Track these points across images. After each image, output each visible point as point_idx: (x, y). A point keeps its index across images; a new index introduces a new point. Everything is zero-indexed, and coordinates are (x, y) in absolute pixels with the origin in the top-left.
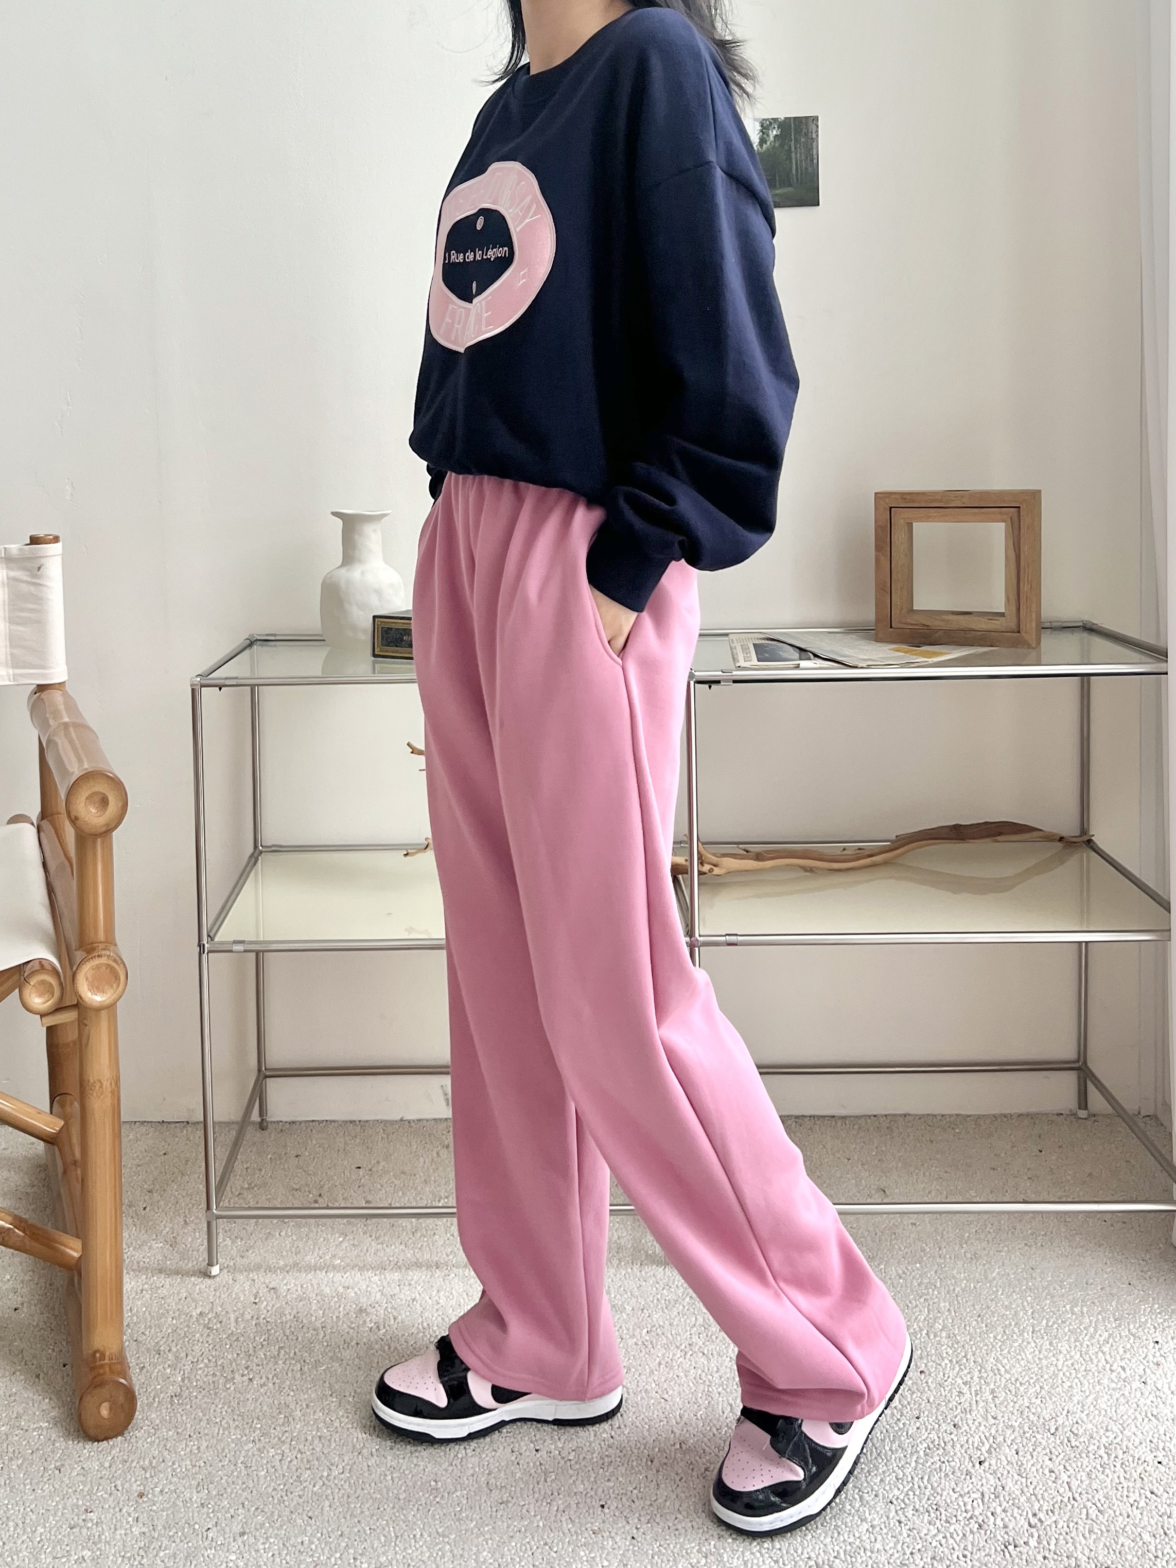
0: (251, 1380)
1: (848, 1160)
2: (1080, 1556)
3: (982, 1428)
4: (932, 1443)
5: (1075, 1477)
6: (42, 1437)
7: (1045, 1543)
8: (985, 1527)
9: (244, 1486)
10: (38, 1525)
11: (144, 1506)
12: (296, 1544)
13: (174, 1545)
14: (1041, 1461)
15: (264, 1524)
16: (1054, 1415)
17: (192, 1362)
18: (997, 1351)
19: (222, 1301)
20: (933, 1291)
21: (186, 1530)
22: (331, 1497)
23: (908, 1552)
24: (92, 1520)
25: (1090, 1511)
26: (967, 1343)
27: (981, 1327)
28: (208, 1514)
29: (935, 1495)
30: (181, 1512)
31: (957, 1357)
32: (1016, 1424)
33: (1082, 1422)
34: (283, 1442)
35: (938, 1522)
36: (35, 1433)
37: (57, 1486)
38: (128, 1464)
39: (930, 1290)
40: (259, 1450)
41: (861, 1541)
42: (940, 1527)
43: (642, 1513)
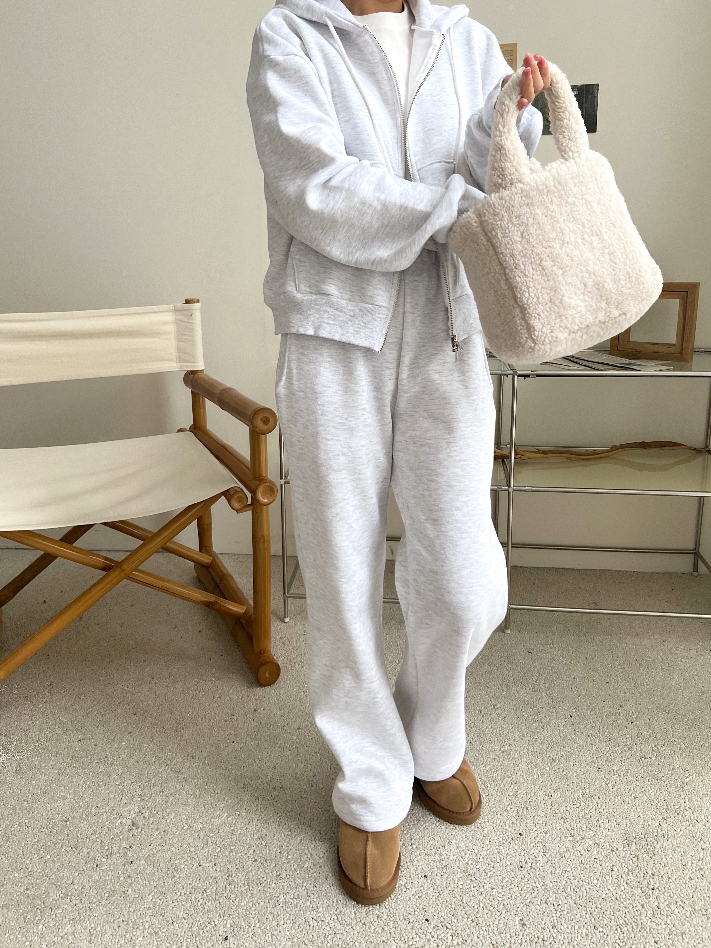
1: (580, 588)
3: (634, 708)
4: (610, 712)
7: (659, 758)
8: (632, 749)
16: (668, 705)
18: (644, 676)
19: (290, 633)
20: (615, 648)
23: (595, 757)
26: (630, 671)
29: (609, 734)
31: (624, 677)
32: (650, 707)
41: (574, 751)
42: (611, 748)
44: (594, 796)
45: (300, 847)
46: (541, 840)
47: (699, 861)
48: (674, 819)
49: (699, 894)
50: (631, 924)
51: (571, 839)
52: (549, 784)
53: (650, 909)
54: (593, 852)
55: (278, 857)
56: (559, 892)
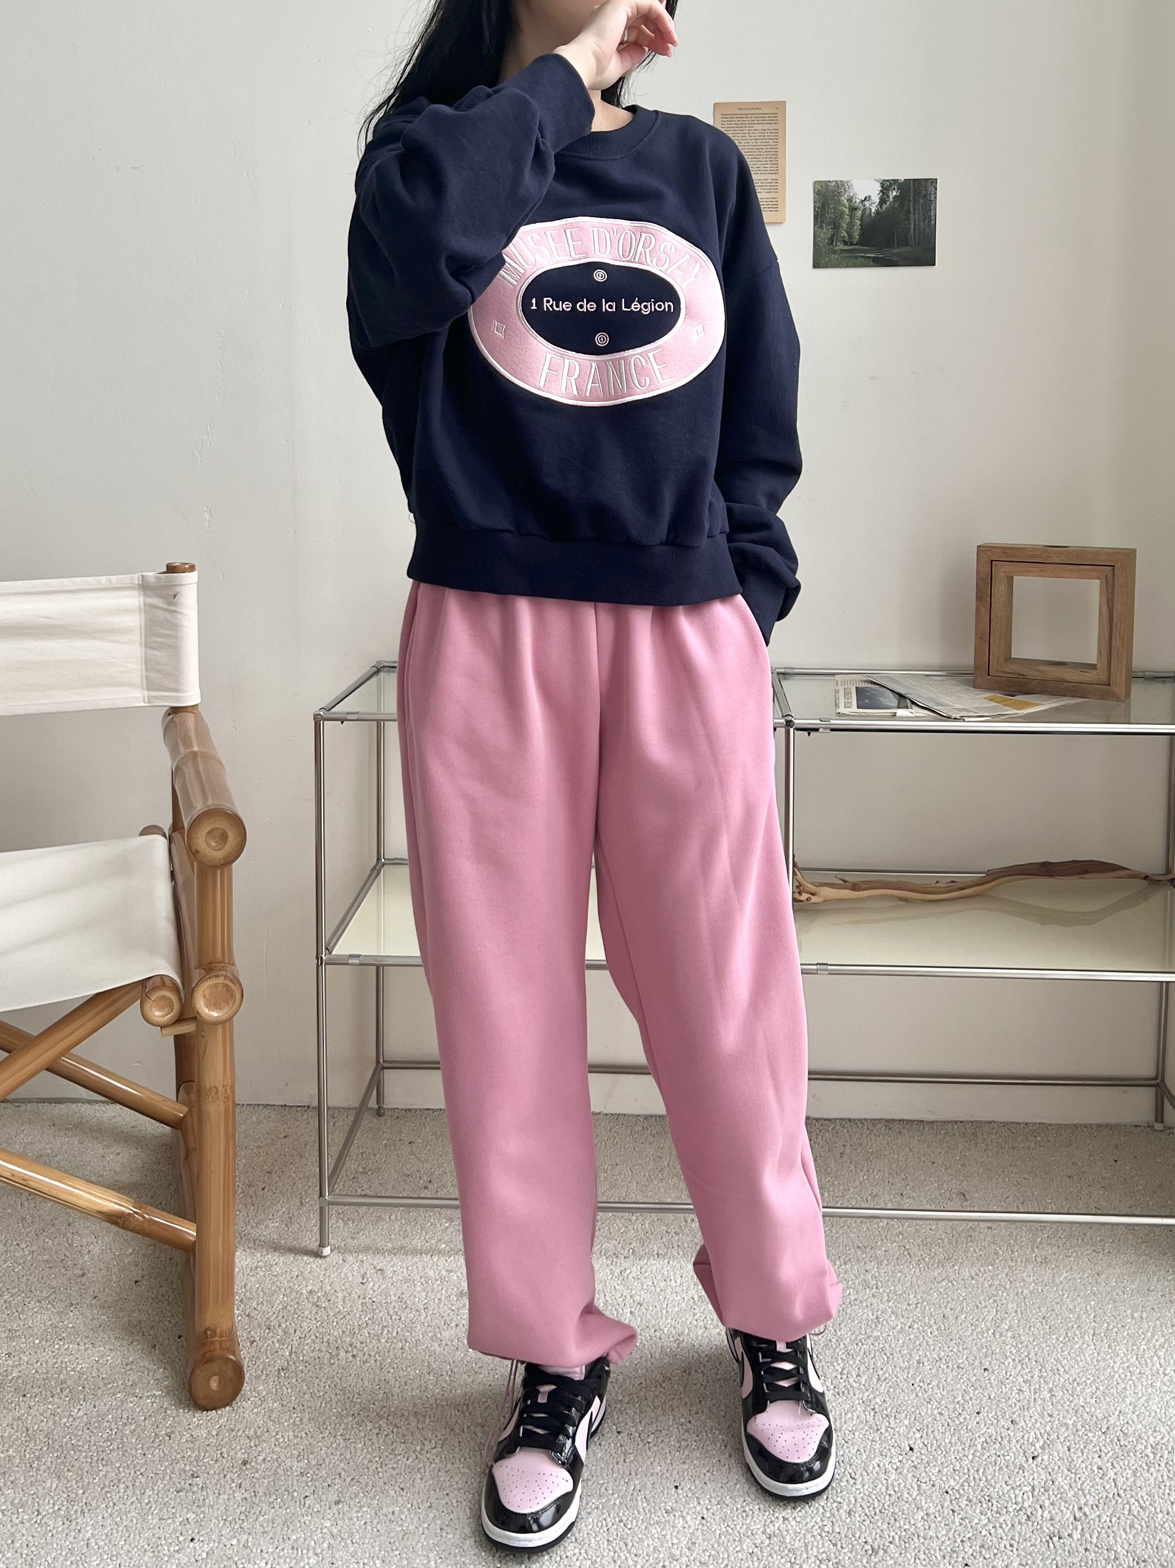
0: (354, 1356)
1: (933, 1163)
2: (1120, 1549)
3: (1038, 1424)
4: (990, 1437)
5: (1121, 1474)
6: (155, 1404)
7: (1088, 1536)
8: (1033, 1518)
9: (342, 1457)
10: (147, 1488)
11: (247, 1473)
12: (387, 1513)
13: (273, 1510)
14: (1090, 1458)
15: (358, 1494)
16: (1107, 1416)
17: (300, 1338)
18: (1058, 1352)
19: (331, 1280)
20: (1003, 1292)
21: (285, 1497)
22: (422, 1471)
23: (959, 1541)
24: (198, 1485)
25: (1133, 1508)
26: (1030, 1343)
27: (1046, 1329)
28: (307, 1482)
29: (989, 1487)
30: (282, 1480)
31: (1020, 1356)
32: (1071, 1422)
33: (1133, 1422)
34: (381, 1417)
35: (989, 1512)
36: (148, 1401)
37: (166, 1452)
38: (234, 1433)
39: (1000, 1292)
40: (357, 1423)
41: (916, 1527)
42: (991, 1517)
43: (713, 1496)
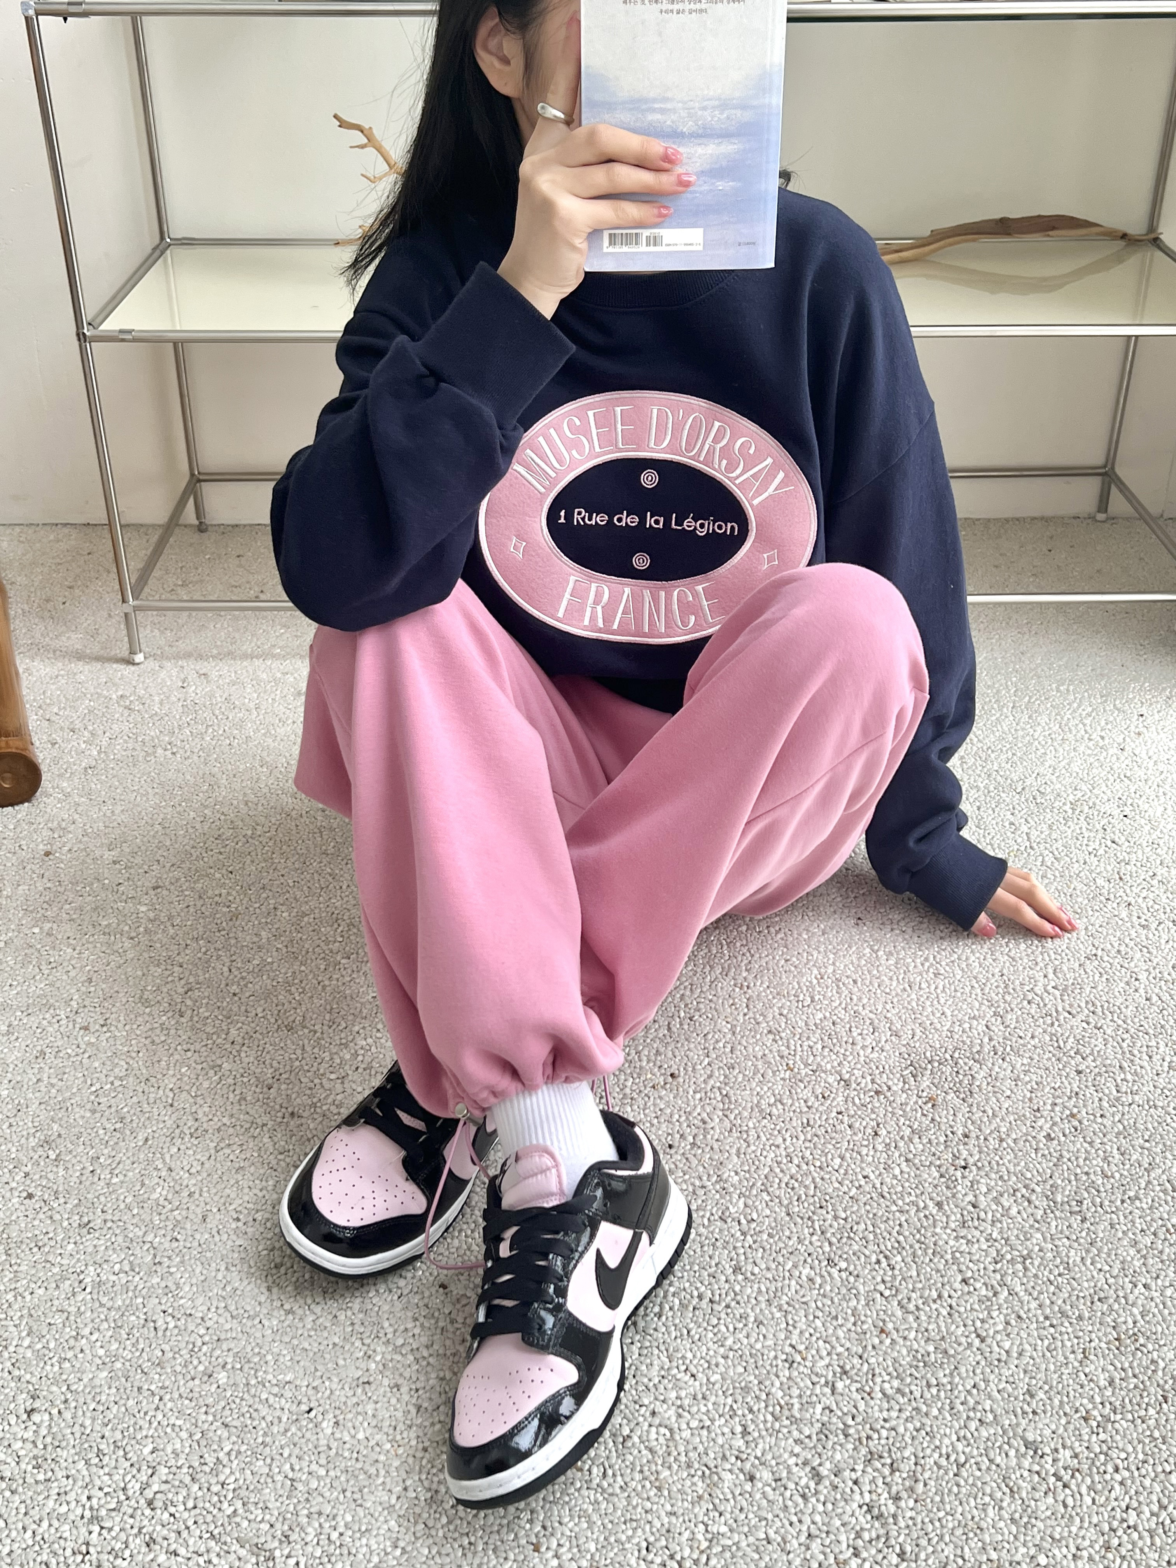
9: (161, 844)
11: (51, 863)
12: (213, 896)
13: (81, 898)
15: (180, 879)
17: (110, 739)
19: (146, 687)
21: (95, 885)
22: (253, 854)
28: (120, 870)
30: (91, 869)
34: (207, 807)
38: (35, 826)
40: (178, 813)
44: (844, 979)
45: (142, 1156)
46: (718, 1084)
47: (1070, 1098)
48: (1019, 1013)
49: (1065, 1167)
50: (911, 1247)
51: (787, 1076)
52: (745, 962)
53: (955, 1210)
54: (834, 1099)
55: (88, 1183)
56: (754, 1192)
